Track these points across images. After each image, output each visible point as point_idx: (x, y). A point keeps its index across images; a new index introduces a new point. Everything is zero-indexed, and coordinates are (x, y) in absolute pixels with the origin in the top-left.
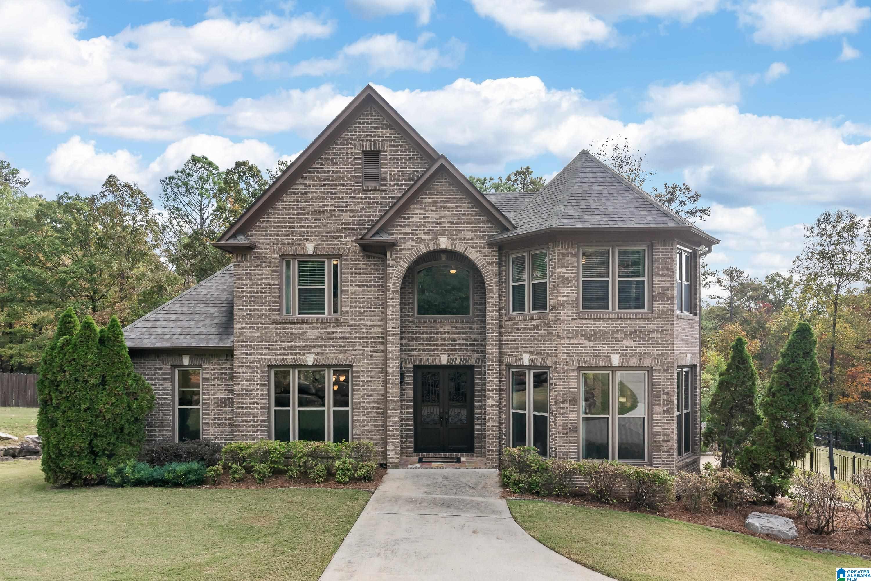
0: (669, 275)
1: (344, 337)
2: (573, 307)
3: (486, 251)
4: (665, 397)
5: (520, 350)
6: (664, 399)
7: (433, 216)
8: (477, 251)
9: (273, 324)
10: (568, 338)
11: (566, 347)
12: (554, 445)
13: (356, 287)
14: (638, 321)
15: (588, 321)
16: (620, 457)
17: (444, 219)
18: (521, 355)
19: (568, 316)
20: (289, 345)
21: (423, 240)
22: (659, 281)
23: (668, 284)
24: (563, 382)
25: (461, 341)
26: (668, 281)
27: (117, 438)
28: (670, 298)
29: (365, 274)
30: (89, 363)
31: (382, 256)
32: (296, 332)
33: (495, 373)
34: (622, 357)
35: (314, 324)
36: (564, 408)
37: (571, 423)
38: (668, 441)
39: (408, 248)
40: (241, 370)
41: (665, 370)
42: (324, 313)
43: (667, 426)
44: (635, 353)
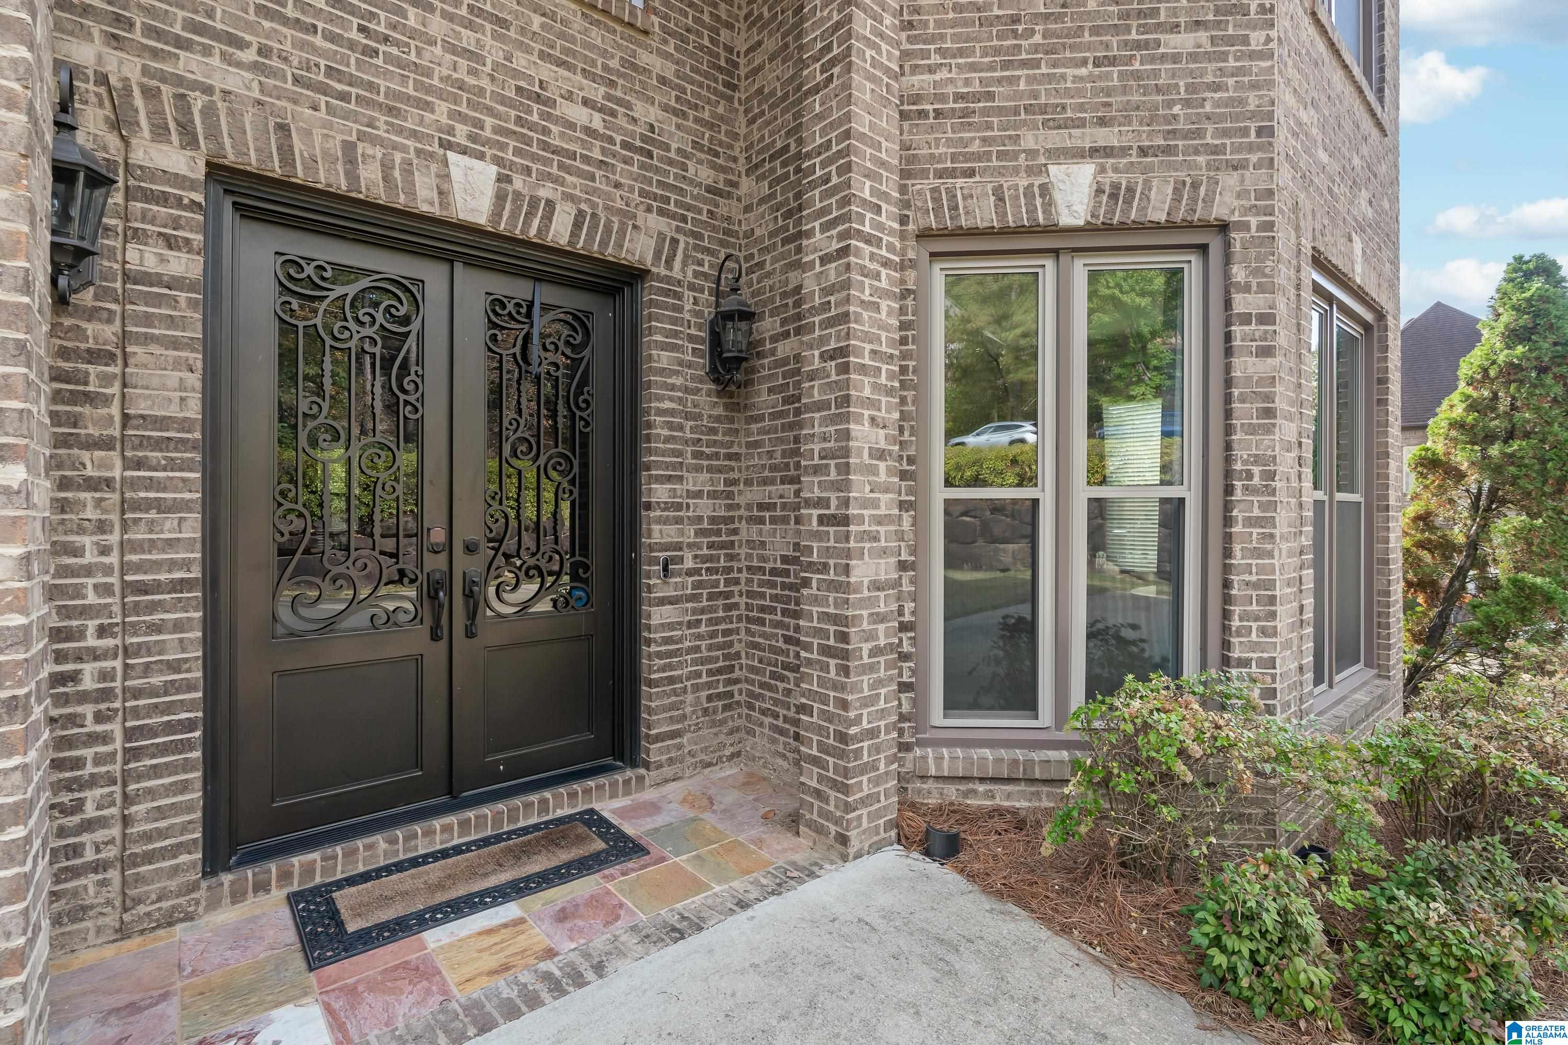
5: (1029, 141)
12: (1254, 647)
18: (1042, 170)
25: (579, 114)
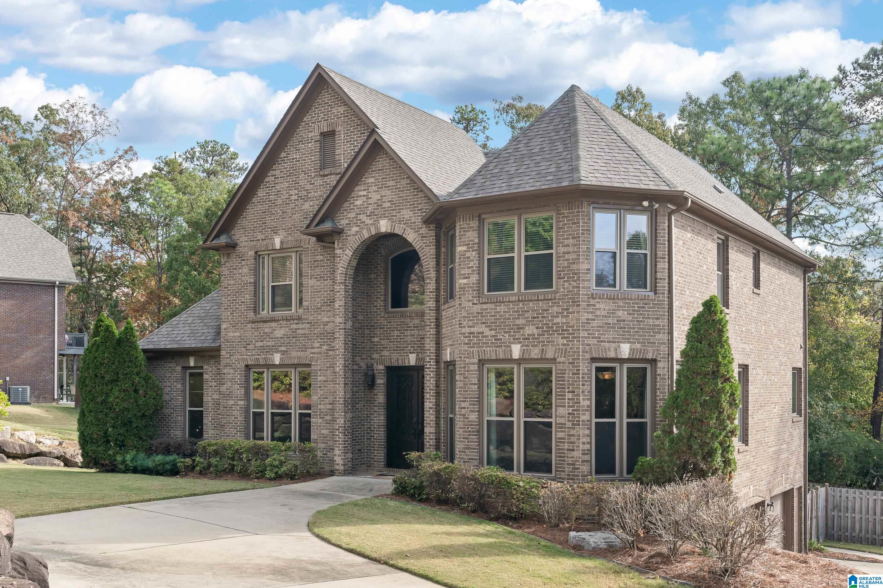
0: (575, 245)
1: (305, 334)
2: (474, 290)
3: (424, 231)
4: (570, 396)
5: (447, 343)
6: (569, 399)
7: (375, 197)
8: (415, 232)
9: (249, 323)
10: (469, 327)
11: (466, 337)
13: (314, 281)
14: (540, 303)
15: (489, 306)
16: (525, 470)
17: (385, 199)
18: (447, 349)
19: (469, 301)
20: (261, 344)
21: (366, 225)
22: (564, 253)
23: (574, 256)
24: (464, 378)
26: (575, 252)
27: (127, 430)
28: (576, 274)
29: (322, 266)
30: (106, 361)
31: (330, 245)
32: (267, 330)
33: (432, 372)
34: (524, 348)
35: (281, 322)
36: (464, 408)
37: (471, 425)
38: (573, 450)
39: (353, 235)
40: (225, 371)
41: (570, 363)
42: (291, 310)
43: (572, 432)
44: (538, 342)
